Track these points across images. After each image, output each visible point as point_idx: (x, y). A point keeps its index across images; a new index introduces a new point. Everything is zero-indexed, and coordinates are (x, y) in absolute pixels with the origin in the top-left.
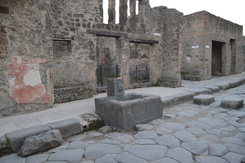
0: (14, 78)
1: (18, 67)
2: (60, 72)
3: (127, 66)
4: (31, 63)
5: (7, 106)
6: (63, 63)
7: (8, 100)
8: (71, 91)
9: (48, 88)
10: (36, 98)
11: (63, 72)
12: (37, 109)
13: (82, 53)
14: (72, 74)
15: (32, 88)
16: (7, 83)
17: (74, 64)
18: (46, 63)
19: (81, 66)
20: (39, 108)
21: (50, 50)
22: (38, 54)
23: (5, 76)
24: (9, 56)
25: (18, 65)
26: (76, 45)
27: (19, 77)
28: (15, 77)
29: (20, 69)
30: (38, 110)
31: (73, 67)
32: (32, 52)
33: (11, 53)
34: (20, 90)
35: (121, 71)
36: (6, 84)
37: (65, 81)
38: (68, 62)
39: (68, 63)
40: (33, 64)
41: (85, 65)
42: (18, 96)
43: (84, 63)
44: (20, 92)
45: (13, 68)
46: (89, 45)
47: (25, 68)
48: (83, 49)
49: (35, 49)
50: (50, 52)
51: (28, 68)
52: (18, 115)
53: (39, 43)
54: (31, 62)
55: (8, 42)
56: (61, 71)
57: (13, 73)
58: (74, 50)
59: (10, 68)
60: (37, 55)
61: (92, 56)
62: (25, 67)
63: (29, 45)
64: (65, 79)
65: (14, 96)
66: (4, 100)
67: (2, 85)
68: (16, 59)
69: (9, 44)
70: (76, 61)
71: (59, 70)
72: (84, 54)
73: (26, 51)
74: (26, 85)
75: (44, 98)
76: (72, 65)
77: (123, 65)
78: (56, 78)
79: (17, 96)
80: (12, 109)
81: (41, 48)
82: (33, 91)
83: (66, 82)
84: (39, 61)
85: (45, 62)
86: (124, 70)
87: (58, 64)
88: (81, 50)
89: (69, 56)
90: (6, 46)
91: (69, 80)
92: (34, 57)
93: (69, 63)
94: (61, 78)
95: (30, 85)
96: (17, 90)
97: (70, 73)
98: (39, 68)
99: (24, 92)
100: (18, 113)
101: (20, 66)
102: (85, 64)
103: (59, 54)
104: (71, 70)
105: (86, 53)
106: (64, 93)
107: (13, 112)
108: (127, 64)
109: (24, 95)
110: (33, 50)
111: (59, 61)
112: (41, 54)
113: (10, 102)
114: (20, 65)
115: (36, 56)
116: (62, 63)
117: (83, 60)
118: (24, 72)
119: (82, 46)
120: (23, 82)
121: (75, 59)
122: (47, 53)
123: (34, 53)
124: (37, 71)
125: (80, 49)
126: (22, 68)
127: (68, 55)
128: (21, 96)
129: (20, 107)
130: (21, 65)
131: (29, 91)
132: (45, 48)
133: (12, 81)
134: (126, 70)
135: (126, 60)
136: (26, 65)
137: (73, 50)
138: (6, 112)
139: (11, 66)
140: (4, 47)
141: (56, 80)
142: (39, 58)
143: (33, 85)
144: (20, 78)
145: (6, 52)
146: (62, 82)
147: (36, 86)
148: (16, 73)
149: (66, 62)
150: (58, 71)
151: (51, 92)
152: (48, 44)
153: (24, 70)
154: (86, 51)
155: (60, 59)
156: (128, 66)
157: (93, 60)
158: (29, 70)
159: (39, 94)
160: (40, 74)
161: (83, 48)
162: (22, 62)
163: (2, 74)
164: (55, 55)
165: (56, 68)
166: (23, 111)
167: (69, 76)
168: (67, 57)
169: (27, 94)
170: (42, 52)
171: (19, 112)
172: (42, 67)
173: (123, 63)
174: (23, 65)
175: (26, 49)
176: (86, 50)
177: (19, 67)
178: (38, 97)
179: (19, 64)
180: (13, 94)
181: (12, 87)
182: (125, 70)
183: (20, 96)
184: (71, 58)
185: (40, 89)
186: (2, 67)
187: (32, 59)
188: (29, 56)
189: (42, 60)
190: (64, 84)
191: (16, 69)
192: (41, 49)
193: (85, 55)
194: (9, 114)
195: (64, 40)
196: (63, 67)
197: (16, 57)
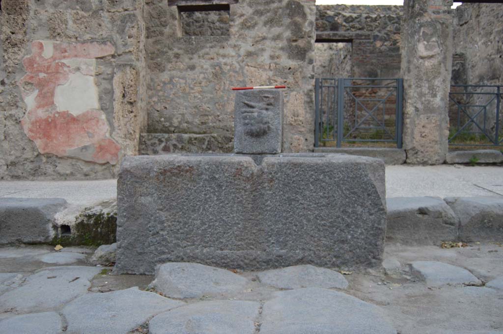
0: (36, 92)
1: (44, 66)
2: (193, 91)
3: (437, 82)
4: (76, 56)
5: (20, 155)
6: (205, 67)
7: (22, 144)
8: (204, 144)
9: (116, 125)
10: (80, 146)
11: (204, 92)
12: (86, 175)
13: (264, 38)
14: (228, 98)
15: (74, 120)
16: (21, 103)
17: (236, 72)
18: (113, 56)
19: (259, 76)
20: (91, 173)
21: (127, 23)
22: (96, 35)
23: (17, 85)
24: (28, 41)
25: (45, 62)
26: (245, 17)
27: (45, 90)
28: (38, 91)
29: (49, 72)
30: (88, 177)
31: (233, 79)
32: (80, 31)
33: (34, 33)
34: (46, 120)
35: (410, 98)
36: (19, 104)
37: (207, 118)
38: (219, 65)
39: (217, 68)
40: (79, 59)
41: (271, 73)
42: (41, 136)
43: (267, 67)
44: (47, 127)
45: (34, 68)
46: (289, 14)
47: (61, 68)
48: (268, 26)
49: (87, 22)
50: (127, 28)
51: (66, 69)
52: (43, 180)
53: (100, 6)
54: (76, 53)
55: (30, 8)
56: (196, 88)
57: (35, 81)
58: (238, 31)
59: (27, 68)
60: (92, 36)
61: (296, 46)
62: (61, 66)
63: (75, 11)
64: (207, 113)
65: (33, 134)
66: (14, 142)
67: (12, 107)
68: (41, 47)
69: (32, 13)
70: (243, 61)
71: (192, 86)
72: (268, 43)
73: (67, 28)
74: (59, 111)
75: (101, 148)
76: (231, 73)
77: (421, 79)
78: (182, 108)
79: (38, 135)
80: (31, 166)
81: (102, 18)
82: (76, 126)
83: (210, 121)
84: (96, 50)
85: (109, 53)
86: (421, 95)
87: (189, 69)
88: (261, 30)
89: (223, 48)
90: (24, 17)
91: (218, 116)
92: (84, 41)
93: (221, 68)
94: (194, 108)
95: (68, 111)
96: (40, 120)
97: (222, 97)
98: (96, 69)
99: (55, 127)
100: (42, 177)
101: (48, 63)
102: (271, 70)
103: (192, 44)
104: (226, 88)
105: (277, 38)
106: (182, 146)
107: (32, 172)
108: (439, 73)
109: (54, 135)
110: (83, 25)
111: (192, 61)
112: (102, 35)
113: (26, 147)
114: (49, 60)
115: (88, 40)
116: (202, 67)
117: (265, 58)
118: (57, 79)
119: (263, 18)
120: (53, 103)
121: (239, 56)
122: (118, 31)
123: (85, 31)
124: (88, 77)
125: (256, 28)
126: (52, 69)
127: (219, 44)
128: (47, 135)
129: (48, 162)
130: (52, 60)
131: (65, 125)
132: (113, 18)
133: (30, 100)
134: (435, 96)
135: (434, 61)
136: (64, 61)
137: (233, 30)
138: (19, 171)
139: (31, 62)
140: (20, 21)
141: (180, 114)
142: (95, 43)
143: (75, 113)
144: (48, 92)
145: (22, 32)
146: (196, 120)
147: (84, 115)
148: (39, 79)
149: (213, 66)
150: (187, 89)
151: (123, 136)
152: (123, 8)
153: (57, 72)
154: (277, 33)
155: (195, 56)
156: (444, 81)
157: (299, 59)
158: (68, 74)
159: (89, 137)
160: (98, 84)
161: (265, 24)
162: (53, 54)
163: (13, 82)
164: (183, 47)
165: (184, 81)
166: (53, 173)
167: (219, 105)
168: (216, 50)
169: (60, 134)
170: (106, 29)
171: (45, 174)
172: (103, 68)
173: (419, 71)
174: (57, 61)
175: (65, 22)
176: (276, 30)
177: (46, 65)
178: (86, 145)
179: (46, 60)
180: (31, 131)
181: (29, 113)
182: (428, 97)
183: (44, 135)
184: (227, 53)
185: (94, 122)
186: (13, 67)
187: (79, 46)
188: (74, 40)
189: (102, 49)
190: (204, 126)
191: (41, 71)
192: (102, 20)
193: (273, 43)
194: (24, 175)
195: (211, 4)
196: (204, 78)
197: (41, 41)
